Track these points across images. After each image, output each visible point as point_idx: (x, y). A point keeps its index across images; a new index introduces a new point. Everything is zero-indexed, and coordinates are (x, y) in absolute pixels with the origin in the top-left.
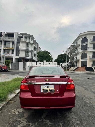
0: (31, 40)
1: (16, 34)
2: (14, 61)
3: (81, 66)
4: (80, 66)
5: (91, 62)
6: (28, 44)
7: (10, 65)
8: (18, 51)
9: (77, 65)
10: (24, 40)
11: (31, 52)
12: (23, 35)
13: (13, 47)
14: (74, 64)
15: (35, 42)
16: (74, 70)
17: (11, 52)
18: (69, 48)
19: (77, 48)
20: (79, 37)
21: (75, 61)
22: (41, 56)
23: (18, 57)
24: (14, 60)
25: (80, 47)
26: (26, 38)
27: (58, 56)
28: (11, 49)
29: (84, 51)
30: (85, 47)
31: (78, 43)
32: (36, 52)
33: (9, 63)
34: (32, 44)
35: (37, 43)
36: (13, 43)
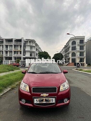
0: (34, 44)
1: (23, 39)
2: (22, 60)
3: (72, 62)
5: (79, 59)
6: (31, 47)
7: (20, 63)
8: (25, 52)
9: (69, 62)
10: (28, 45)
11: (34, 52)
12: (28, 40)
13: (20, 49)
14: (67, 60)
15: (37, 45)
16: (66, 65)
17: (19, 53)
19: (69, 48)
21: (68, 59)
22: (42, 56)
23: (24, 57)
24: (22, 58)
25: (71, 48)
26: (30, 42)
27: (55, 55)
28: (19, 51)
30: (74, 48)
31: (69, 45)
32: (37, 52)
33: (19, 61)
34: (34, 47)
35: (38, 45)
36: (21, 46)
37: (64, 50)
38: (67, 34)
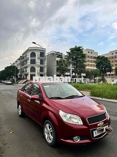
4: (29, 79)
5: (39, 75)
9: (26, 79)
14: (24, 77)
16: (23, 83)
18: (19, 59)
19: (26, 61)
20: (28, 51)
21: (25, 74)
25: (29, 61)
29: (33, 65)
30: (33, 62)
37: (19, 62)
38: (33, 43)
